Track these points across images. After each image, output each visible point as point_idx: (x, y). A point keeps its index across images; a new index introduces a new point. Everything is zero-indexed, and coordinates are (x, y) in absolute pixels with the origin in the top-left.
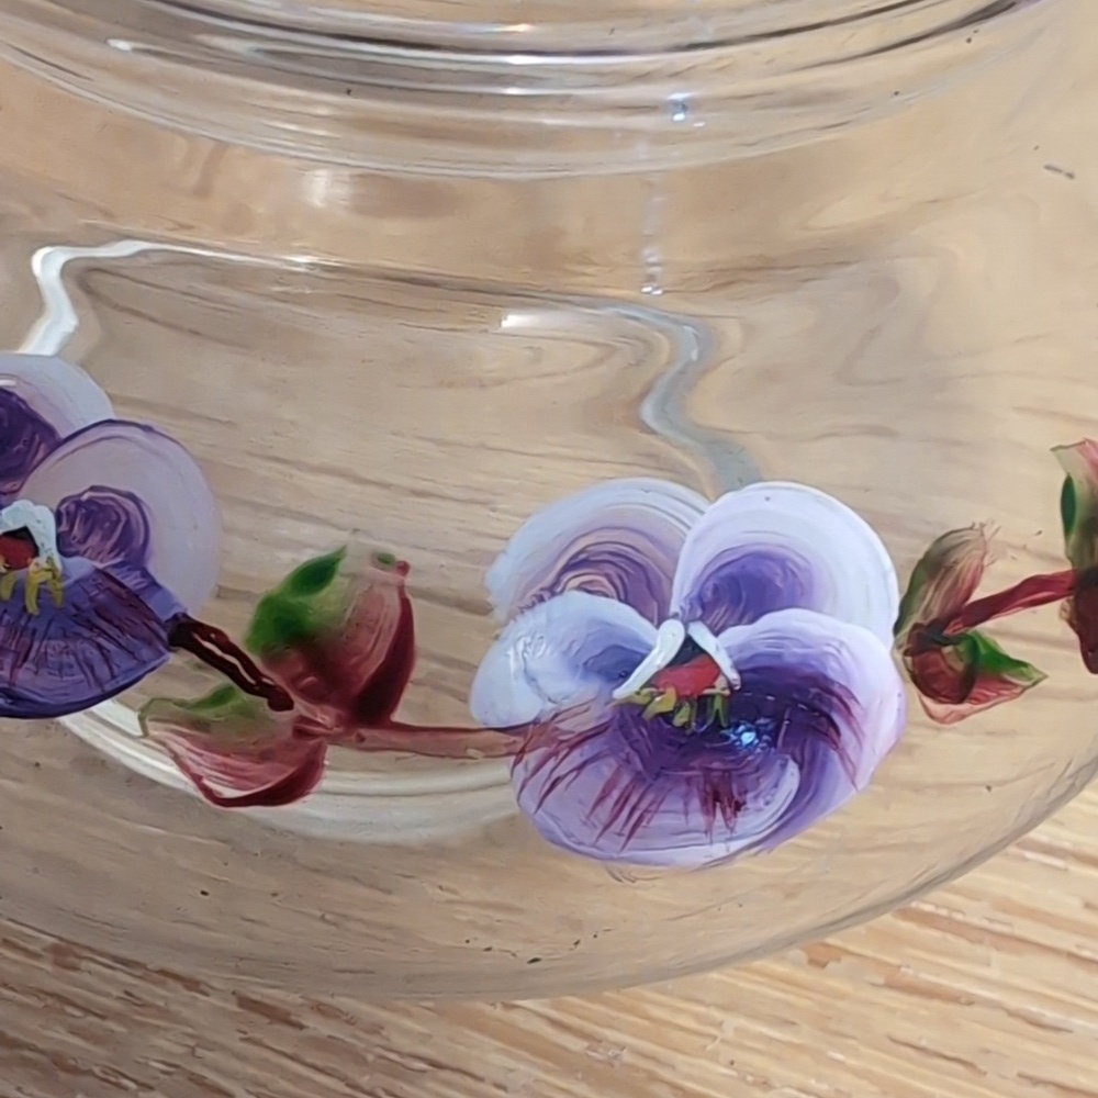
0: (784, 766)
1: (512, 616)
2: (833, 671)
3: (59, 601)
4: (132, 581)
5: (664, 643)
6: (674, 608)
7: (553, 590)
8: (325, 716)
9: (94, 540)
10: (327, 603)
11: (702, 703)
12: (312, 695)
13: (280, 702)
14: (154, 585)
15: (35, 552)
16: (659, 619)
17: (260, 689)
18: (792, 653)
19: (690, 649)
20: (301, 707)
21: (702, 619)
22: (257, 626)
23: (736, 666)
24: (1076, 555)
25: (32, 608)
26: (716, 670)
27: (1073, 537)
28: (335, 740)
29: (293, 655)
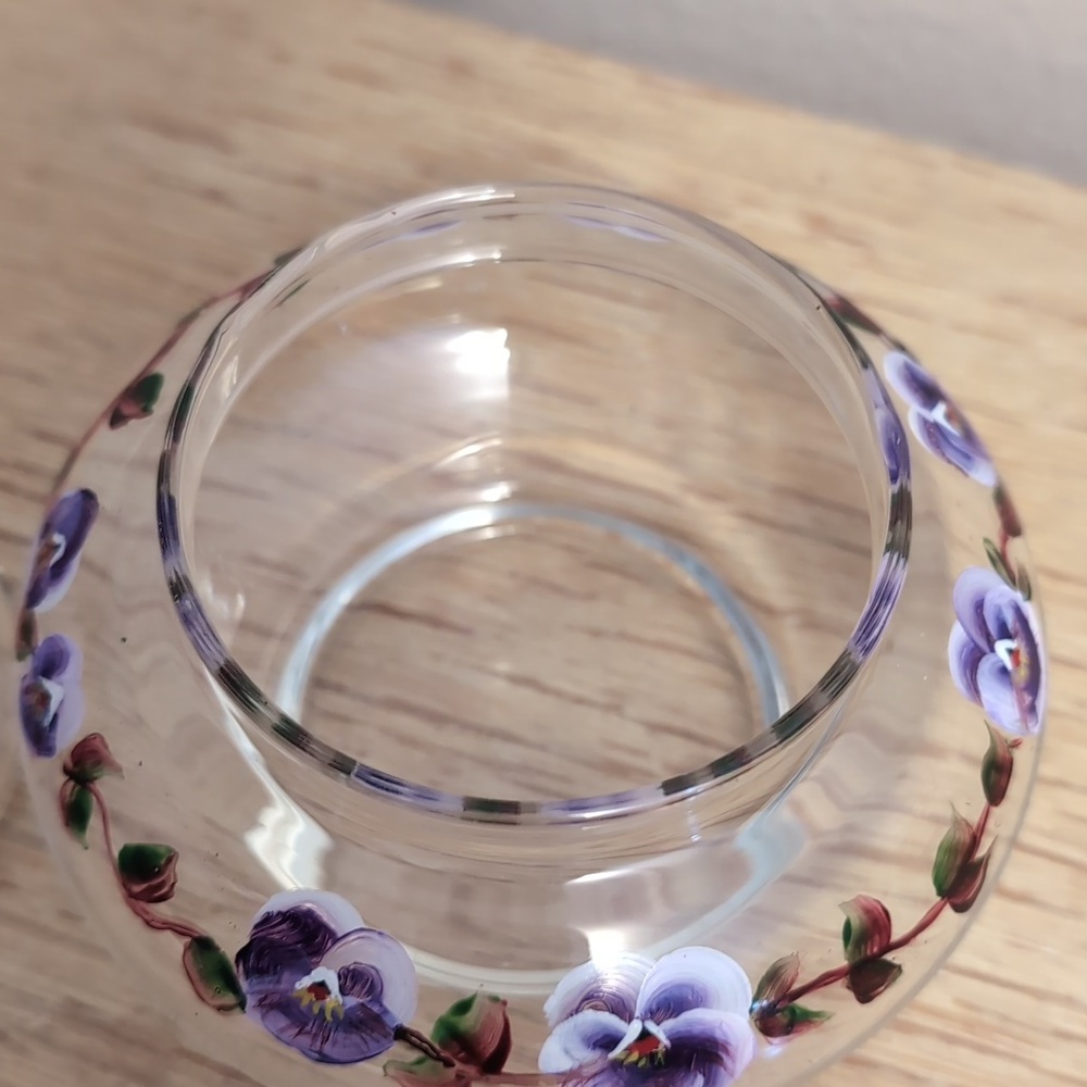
0: (696, 1076)
1: (558, 1023)
2: (718, 1035)
3: (342, 1017)
4: (376, 1009)
5: (632, 1031)
6: (637, 1014)
7: (577, 1010)
8: (471, 1070)
9: (357, 988)
10: (468, 1022)
11: (652, 1056)
12: (464, 1061)
13: (448, 1064)
14: (386, 1011)
15: (329, 993)
16: (630, 1020)
17: (438, 1058)
18: (697, 1029)
19: (645, 1035)
20: (458, 1066)
21: (652, 1018)
22: (437, 1030)
23: (669, 1038)
24: (850, 956)
25: (329, 1018)
26: (657, 1042)
27: (849, 948)
28: (477, 1079)
29: (455, 1044)
